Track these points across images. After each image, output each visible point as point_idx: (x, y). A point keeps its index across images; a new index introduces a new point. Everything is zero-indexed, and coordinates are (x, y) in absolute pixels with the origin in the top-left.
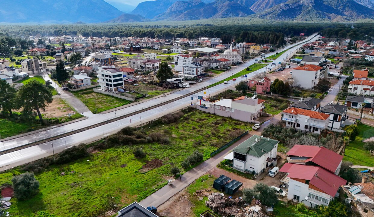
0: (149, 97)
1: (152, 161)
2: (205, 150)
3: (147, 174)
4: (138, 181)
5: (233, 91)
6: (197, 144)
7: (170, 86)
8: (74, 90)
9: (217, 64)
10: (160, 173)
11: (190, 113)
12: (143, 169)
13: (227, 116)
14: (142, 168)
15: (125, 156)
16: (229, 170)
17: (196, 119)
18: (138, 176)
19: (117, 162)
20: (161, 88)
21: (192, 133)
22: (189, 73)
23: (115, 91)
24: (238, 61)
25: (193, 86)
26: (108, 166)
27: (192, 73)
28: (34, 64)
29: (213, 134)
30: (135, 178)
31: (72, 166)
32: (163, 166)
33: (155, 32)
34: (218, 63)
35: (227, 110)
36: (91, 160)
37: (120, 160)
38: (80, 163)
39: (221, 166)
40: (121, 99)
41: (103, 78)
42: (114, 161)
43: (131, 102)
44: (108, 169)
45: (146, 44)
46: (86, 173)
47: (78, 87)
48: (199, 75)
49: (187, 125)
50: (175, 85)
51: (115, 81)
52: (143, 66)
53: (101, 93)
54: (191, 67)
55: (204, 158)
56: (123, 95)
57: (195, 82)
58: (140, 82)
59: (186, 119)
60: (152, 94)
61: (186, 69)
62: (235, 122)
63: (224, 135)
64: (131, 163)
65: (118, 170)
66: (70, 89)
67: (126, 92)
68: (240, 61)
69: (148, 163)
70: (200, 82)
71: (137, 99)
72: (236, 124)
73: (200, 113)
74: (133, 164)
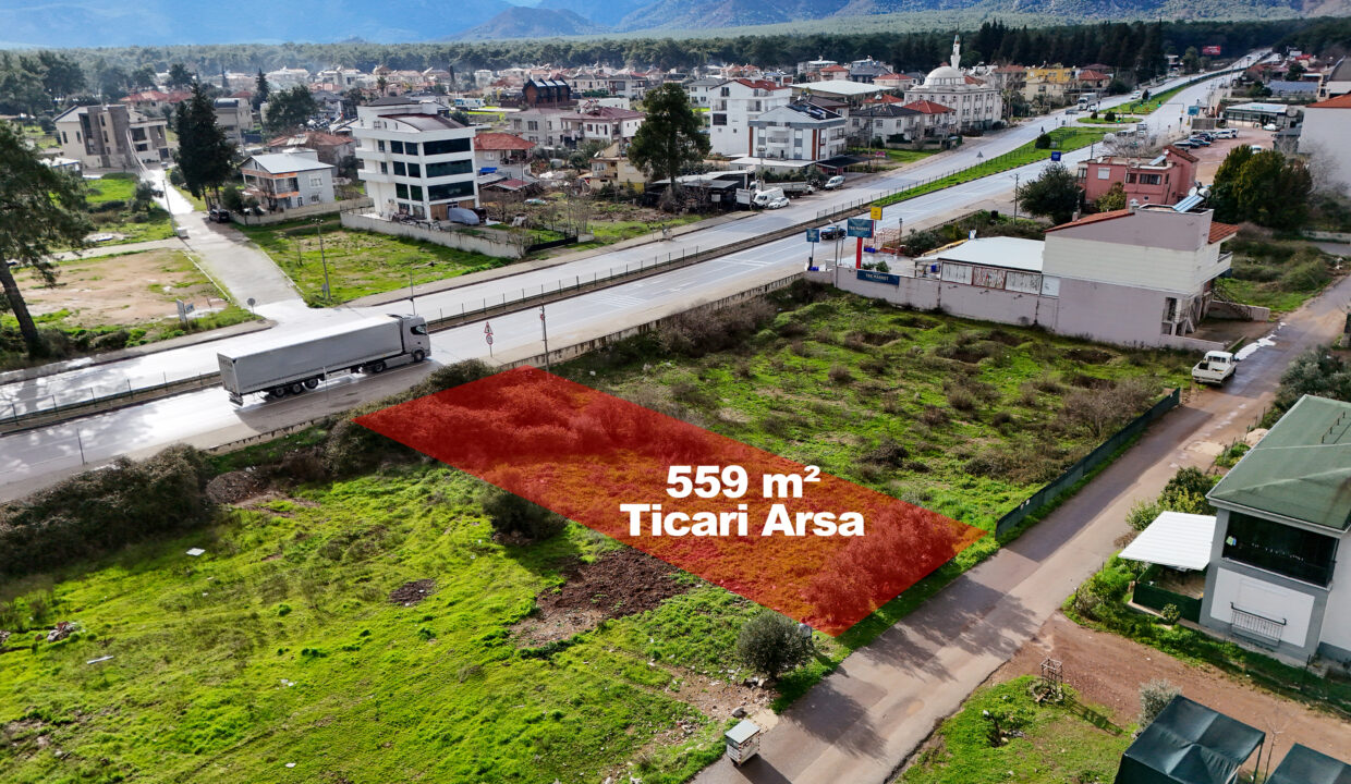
0: (596, 243)
1: (606, 560)
2: (939, 500)
3: (565, 656)
4: (495, 719)
5: (1005, 219)
6: (879, 462)
7: (694, 205)
8: (252, 220)
9: (898, 124)
10: (657, 656)
11: (809, 308)
12: (541, 619)
13: (1014, 320)
14: (535, 614)
15: (434, 525)
16: (1181, 647)
17: (841, 336)
18: (497, 674)
19: (377, 567)
20: (652, 213)
21: (833, 404)
22: (778, 154)
23: (437, 219)
24: (988, 117)
25: (800, 203)
26: (309, 591)
27: (791, 151)
28: (108, 128)
29: (961, 406)
30: (479, 691)
31: (75, 592)
32: (677, 600)
33: (623, 50)
34: (903, 119)
35: (1016, 285)
36: (214, 549)
37: (394, 556)
38: (138, 567)
39: (1097, 610)
40: (459, 250)
41: (382, 157)
42: (359, 556)
43: (506, 261)
44: (307, 614)
45: (587, 82)
46: (146, 641)
47: (272, 209)
48: (823, 162)
49: (796, 361)
50: (717, 198)
51: (434, 170)
52: (574, 134)
53: (371, 232)
54: (788, 124)
55: (963, 555)
56: (474, 234)
57: (811, 188)
58: (559, 194)
59: (789, 333)
60: (610, 234)
61: (762, 133)
62: (1070, 348)
63: (1030, 412)
64: (467, 574)
65: (365, 625)
66: (240, 219)
67: (489, 222)
68: (996, 117)
69: (576, 577)
70: (830, 189)
71: (534, 251)
72: (1074, 355)
73: (860, 309)
74: (476, 581)
